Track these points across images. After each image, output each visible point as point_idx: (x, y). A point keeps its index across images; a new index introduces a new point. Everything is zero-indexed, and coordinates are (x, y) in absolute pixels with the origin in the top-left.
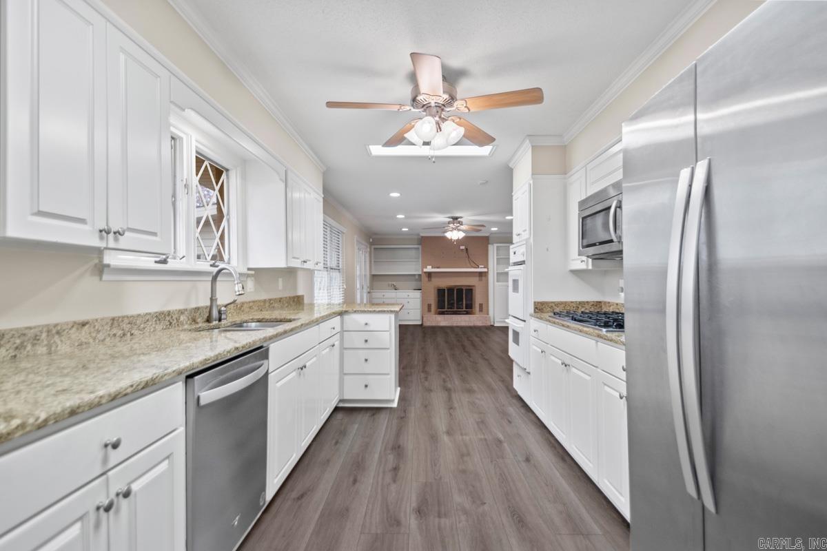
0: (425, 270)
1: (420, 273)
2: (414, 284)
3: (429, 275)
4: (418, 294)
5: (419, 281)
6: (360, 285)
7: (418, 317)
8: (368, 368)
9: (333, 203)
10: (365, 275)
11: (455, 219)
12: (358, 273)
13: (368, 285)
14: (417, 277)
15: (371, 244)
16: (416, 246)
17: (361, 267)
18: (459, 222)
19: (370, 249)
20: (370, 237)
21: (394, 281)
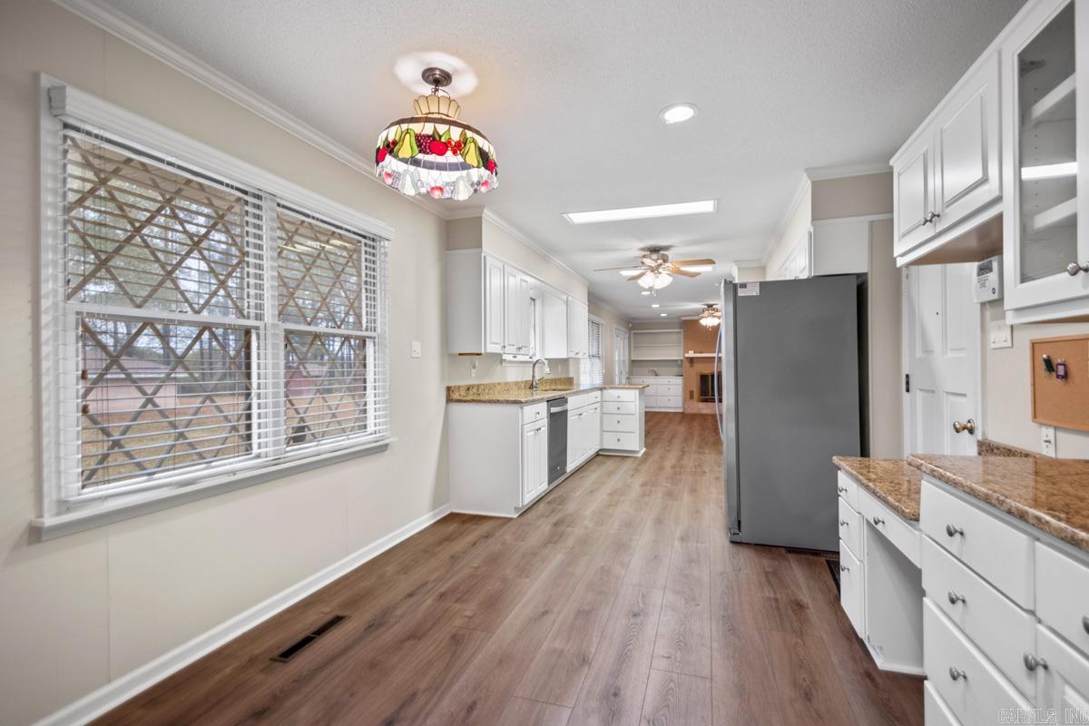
0: (687, 355)
1: (682, 358)
2: (675, 370)
3: (691, 360)
4: (679, 380)
5: (680, 367)
6: (619, 370)
7: (680, 404)
8: (619, 427)
9: (596, 301)
10: (624, 361)
11: (710, 306)
12: (617, 358)
13: (627, 370)
14: (679, 362)
15: (630, 329)
16: (678, 330)
17: (619, 353)
18: (714, 310)
19: (630, 334)
20: (629, 322)
21: (655, 367)
